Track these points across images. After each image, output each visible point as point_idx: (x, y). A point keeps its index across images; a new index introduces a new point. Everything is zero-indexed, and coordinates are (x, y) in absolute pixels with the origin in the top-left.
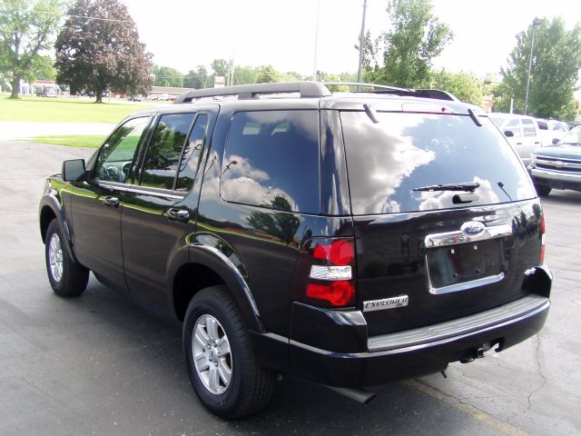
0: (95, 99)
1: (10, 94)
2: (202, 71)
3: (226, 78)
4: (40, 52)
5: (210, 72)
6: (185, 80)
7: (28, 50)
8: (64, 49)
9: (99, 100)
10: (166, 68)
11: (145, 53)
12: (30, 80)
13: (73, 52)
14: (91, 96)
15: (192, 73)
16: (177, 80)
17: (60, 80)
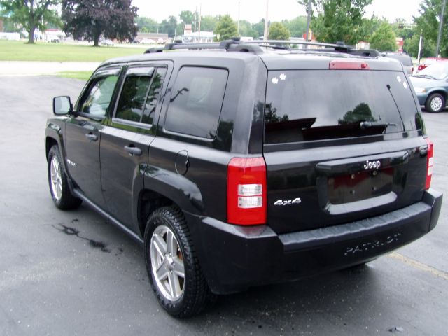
0: (93, 43)
1: (27, 40)
2: (173, 20)
3: (193, 26)
4: (50, 7)
5: (179, 21)
6: (160, 28)
7: (40, 5)
8: (69, 5)
9: (96, 45)
10: (145, 18)
11: (131, 7)
12: (43, 29)
13: (76, 6)
14: (89, 41)
15: (164, 22)
16: (154, 28)
17: (66, 29)
